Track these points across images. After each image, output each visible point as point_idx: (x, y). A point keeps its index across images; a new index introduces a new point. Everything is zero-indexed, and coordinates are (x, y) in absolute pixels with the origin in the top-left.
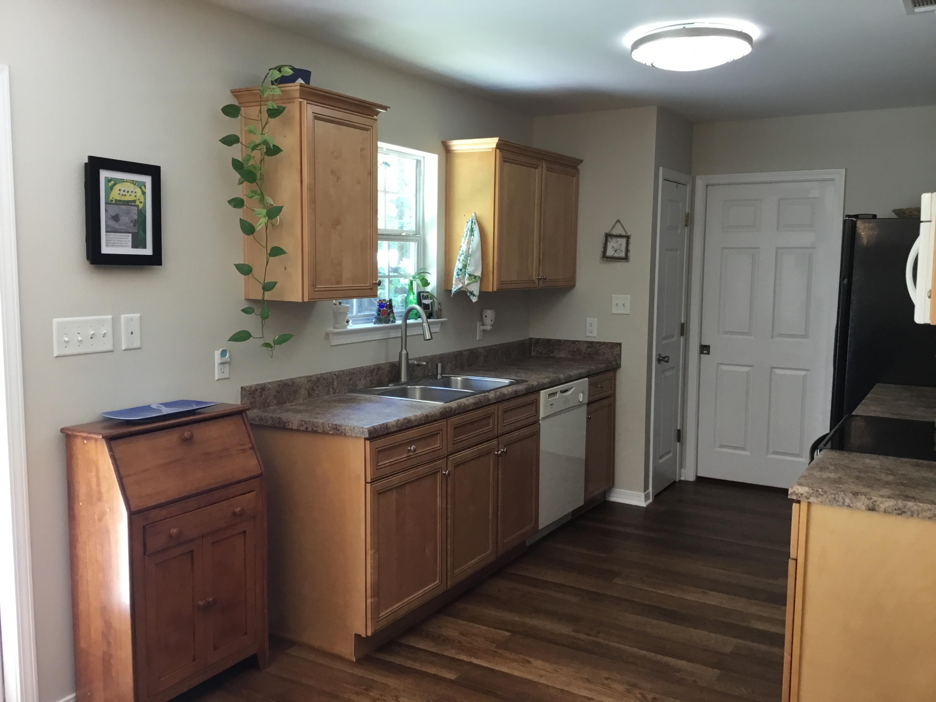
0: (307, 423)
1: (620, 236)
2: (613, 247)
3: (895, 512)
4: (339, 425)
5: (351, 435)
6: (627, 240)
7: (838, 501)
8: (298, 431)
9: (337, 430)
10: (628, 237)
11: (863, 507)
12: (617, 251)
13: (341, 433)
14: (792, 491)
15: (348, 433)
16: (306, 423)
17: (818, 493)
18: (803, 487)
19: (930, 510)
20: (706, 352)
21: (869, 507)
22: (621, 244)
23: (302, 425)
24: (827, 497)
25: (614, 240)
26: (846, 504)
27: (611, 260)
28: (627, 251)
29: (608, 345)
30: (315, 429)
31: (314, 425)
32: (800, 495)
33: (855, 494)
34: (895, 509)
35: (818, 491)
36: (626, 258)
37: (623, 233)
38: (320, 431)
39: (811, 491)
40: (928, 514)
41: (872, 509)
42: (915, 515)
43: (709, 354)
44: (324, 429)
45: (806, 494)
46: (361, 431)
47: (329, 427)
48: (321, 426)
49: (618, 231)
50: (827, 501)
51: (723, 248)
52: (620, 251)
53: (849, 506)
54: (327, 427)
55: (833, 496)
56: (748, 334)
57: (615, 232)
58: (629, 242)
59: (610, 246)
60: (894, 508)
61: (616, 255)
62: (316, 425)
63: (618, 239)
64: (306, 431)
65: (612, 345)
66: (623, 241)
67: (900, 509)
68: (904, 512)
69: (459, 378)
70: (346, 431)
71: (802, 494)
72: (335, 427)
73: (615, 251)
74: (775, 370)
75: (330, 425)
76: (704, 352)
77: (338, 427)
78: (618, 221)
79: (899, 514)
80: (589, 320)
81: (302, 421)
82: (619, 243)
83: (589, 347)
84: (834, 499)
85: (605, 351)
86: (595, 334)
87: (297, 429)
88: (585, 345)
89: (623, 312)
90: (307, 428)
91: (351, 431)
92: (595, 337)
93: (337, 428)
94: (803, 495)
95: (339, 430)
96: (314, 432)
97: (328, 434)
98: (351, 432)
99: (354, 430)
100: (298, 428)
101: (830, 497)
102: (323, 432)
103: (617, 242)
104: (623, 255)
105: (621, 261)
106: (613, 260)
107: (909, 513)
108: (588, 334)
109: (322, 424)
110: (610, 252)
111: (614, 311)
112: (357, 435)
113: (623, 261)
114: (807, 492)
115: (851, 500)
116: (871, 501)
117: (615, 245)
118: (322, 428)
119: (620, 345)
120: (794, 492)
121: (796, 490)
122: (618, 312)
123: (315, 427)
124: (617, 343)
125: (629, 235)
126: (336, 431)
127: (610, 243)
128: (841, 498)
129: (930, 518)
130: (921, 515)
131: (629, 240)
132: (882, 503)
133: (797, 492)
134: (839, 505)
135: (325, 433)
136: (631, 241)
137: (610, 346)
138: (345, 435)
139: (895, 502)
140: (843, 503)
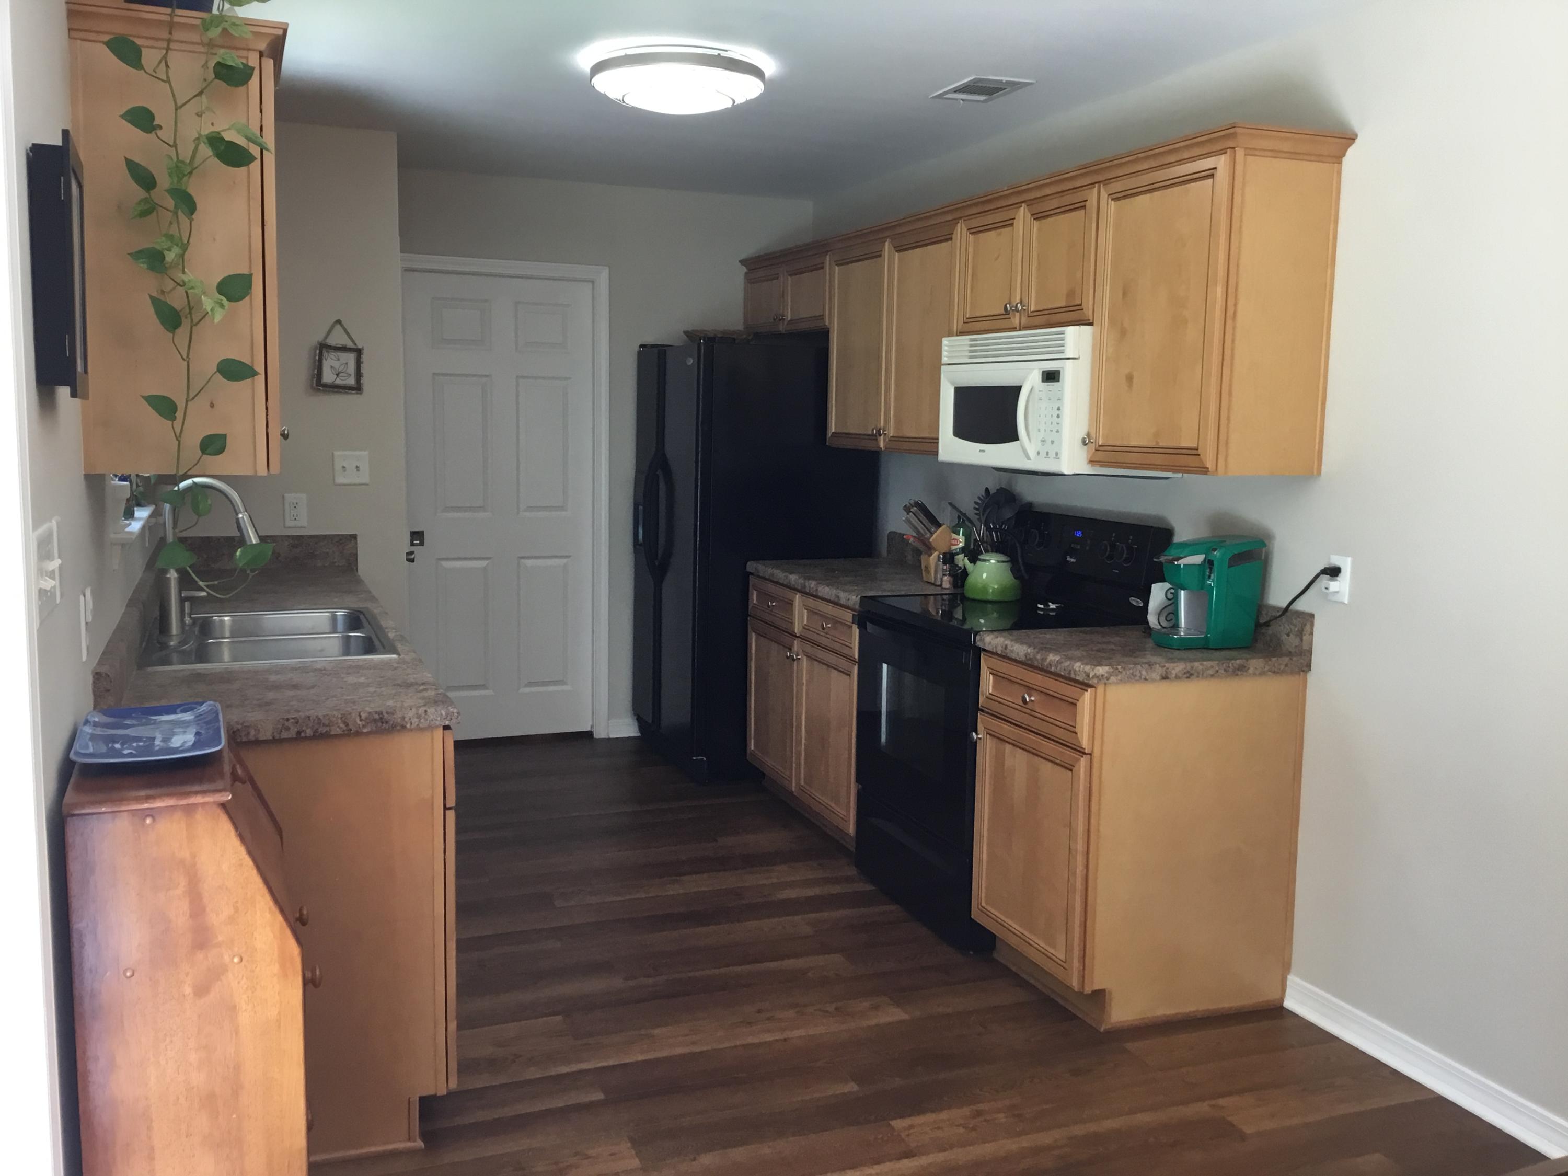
0: (300, 721)
1: (344, 349)
2: (332, 367)
3: (1185, 676)
4: (387, 713)
5: (418, 725)
6: (358, 356)
7: (1136, 676)
8: (276, 741)
9: (382, 723)
10: (359, 352)
11: (1158, 678)
12: (340, 375)
13: (394, 726)
14: (1093, 674)
15: (411, 724)
16: (297, 723)
17: (1117, 671)
18: (1103, 667)
19: (1212, 667)
20: (418, 542)
21: (1162, 676)
22: (347, 363)
23: (288, 729)
24: (1126, 674)
25: (333, 355)
26: (1143, 677)
27: (332, 389)
28: (359, 375)
29: (332, 540)
30: (323, 730)
31: (319, 723)
32: (1100, 677)
33: (1150, 665)
34: (1185, 673)
35: (1117, 669)
36: (358, 388)
37: (350, 344)
38: (335, 731)
39: (1112, 670)
40: (1211, 672)
41: (1165, 678)
42: (1201, 676)
43: (423, 545)
44: (347, 725)
45: (1106, 675)
46: (444, 713)
47: (361, 720)
48: (340, 721)
49: (339, 338)
50: (1126, 679)
51: (434, 374)
52: (346, 375)
53: (1146, 679)
54: (356, 722)
55: (1131, 671)
56: (482, 508)
57: (332, 341)
58: (362, 360)
59: (327, 365)
60: (1183, 672)
61: (339, 382)
62: (327, 722)
63: (338, 354)
64: (299, 738)
65: (341, 540)
66: (351, 358)
67: (1188, 672)
68: (1192, 675)
69: (226, 618)
70: (406, 719)
71: (1102, 676)
72: (377, 717)
73: (337, 375)
74: (522, 561)
75: (364, 715)
76: (415, 542)
77: (386, 716)
78: (338, 322)
79: (1188, 678)
80: (290, 497)
81: (288, 720)
82: (343, 360)
83: (294, 546)
84: (1132, 674)
85: (328, 550)
86: (303, 521)
87: (271, 738)
88: (287, 543)
89: (357, 481)
90: (299, 733)
91: (417, 718)
92: (305, 527)
93: (381, 718)
94: (1105, 677)
95: (387, 722)
96: (326, 736)
97: (358, 734)
98: (417, 720)
99: (426, 714)
100: (274, 737)
101: (1128, 673)
102: (346, 732)
103: (339, 360)
104: (351, 381)
105: (350, 391)
106: (336, 390)
107: (1196, 674)
108: (289, 523)
109: (341, 718)
110: (328, 377)
111: (340, 480)
112: (432, 723)
113: (353, 392)
114: (1107, 672)
115: (1147, 672)
116: (1165, 668)
117: (336, 364)
118: (342, 725)
119: (354, 537)
120: (1095, 674)
121: (1096, 672)
122: (345, 481)
123: (324, 725)
124: (351, 535)
125: (360, 347)
126: (380, 724)
127: (326, 359)
128: (1138, 671)
129: (1212, 676)
130: (1205, 675)
131: (360, 357)
132: (1173, 669)
133: (1098, 674)
134: (1137, 681)
135: (351, 734)
136: (364, 358)
137: (337, 542)
138: (404, 727)
139: (1184, 666)
140: (1140, 677)
